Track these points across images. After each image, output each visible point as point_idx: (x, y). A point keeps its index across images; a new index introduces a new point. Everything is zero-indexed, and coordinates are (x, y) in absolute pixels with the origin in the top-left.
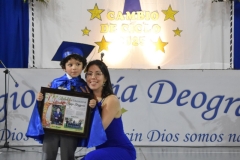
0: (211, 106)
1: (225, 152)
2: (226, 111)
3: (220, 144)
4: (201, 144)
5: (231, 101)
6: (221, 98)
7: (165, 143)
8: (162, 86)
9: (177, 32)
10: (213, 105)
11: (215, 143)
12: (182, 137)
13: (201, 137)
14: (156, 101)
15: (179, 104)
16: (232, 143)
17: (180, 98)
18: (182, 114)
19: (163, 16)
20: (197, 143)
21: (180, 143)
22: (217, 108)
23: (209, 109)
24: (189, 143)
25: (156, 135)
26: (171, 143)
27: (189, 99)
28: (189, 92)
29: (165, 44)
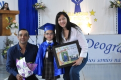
0: (107, 48)
1: (113, 66)
2: (113, 50)
3: (111, 63)
4: (104, 63)
5: (115, 46)
6: (111, 45)
7: (90, 63)
8: (88, 41)
9: (96, 20)
10: (108, 48)
11: (109, 63)
12: (96, 60)
13: (104, 60)
15: (95, 48)
16: (116, 62)
17: (95, 45)
19: (90, 14)
20: (102, 63)
21: (96, 62)
22: (110, 49)
23: (107, 49)
24: (99, 63)
26: (92, 63)
27: (99, 46)
28: (99, 43)
29: (91, 25)
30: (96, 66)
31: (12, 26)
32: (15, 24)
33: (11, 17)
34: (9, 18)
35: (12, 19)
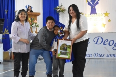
4: (112, 58)
7: (100, 58)
8: (98, 38)
9: (109, 20)
13: (112, 55)
14: (96, 44)
15: (104, 44)
17: (104, 42)
18: (105, 48)
19: (104, 15)
20: (111, 58)
21: (105, 57)
23: (115, 46)
24: (108, 58)
25: (97, 55)
26: (102, 58)
27: (108, 43)
28: (108, 40)
29: (105, 25)
30: (105, 60)
31: (33, 25)
32: (36, 23)
33: (33, 17)
34: (31, 19)
35: (34, 19)
